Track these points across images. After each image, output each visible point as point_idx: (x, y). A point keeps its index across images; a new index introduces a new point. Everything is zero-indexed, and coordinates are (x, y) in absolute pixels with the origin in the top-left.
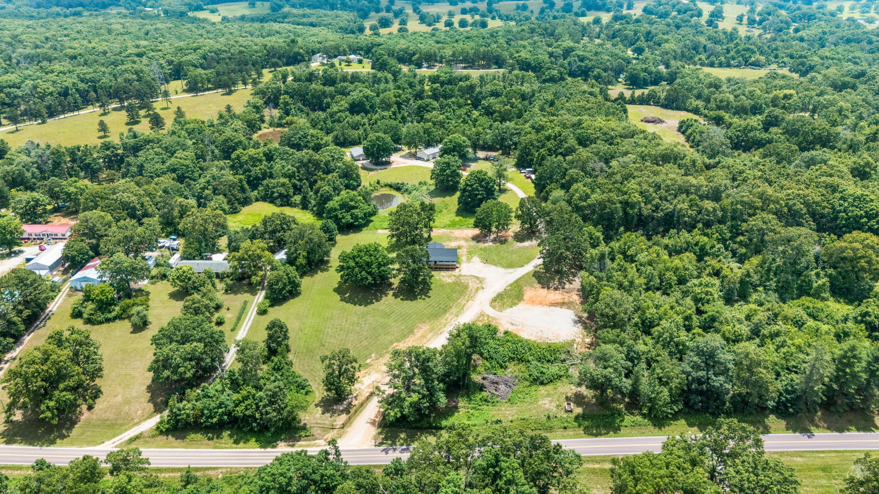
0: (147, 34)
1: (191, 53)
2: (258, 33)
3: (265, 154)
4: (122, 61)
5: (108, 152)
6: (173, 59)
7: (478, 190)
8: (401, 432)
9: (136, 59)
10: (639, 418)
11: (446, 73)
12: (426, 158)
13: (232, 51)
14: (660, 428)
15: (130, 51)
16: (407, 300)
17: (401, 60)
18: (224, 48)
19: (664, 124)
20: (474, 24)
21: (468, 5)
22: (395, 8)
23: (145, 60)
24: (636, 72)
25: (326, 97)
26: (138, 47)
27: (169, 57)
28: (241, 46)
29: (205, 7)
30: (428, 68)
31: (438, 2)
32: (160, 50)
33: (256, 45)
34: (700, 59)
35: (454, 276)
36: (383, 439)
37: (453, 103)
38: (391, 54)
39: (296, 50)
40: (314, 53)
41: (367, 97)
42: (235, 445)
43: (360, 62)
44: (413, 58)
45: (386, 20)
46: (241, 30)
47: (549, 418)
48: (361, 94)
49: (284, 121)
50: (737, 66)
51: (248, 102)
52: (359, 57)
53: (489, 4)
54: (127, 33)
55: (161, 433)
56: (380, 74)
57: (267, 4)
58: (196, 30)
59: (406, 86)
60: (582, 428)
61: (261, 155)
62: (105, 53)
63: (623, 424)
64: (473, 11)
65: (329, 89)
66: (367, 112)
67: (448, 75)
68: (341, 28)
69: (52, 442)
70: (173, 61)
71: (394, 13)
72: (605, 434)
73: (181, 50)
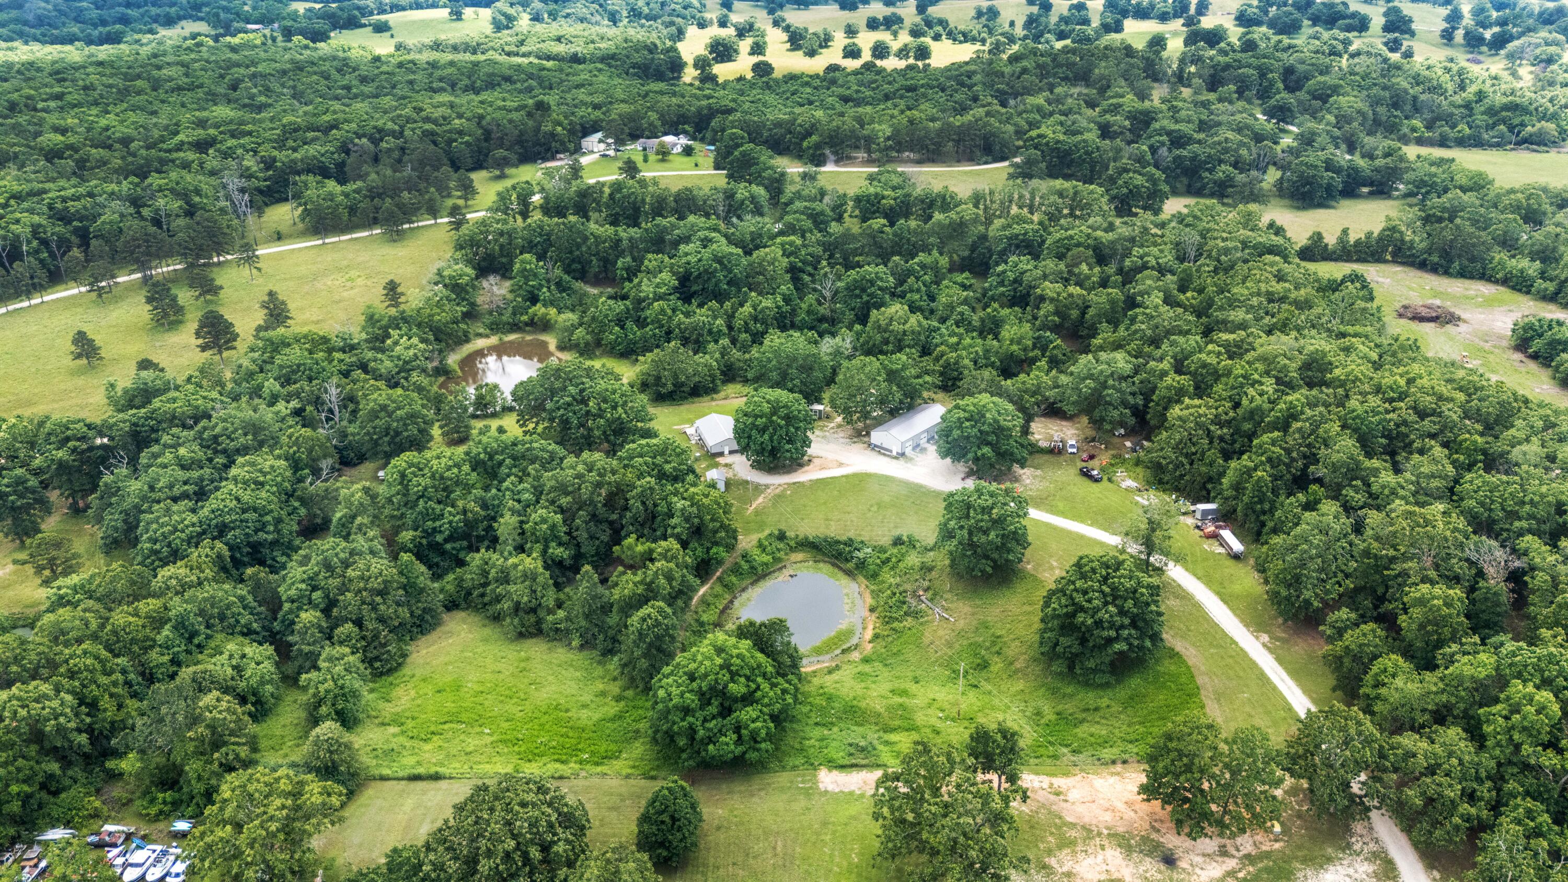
0: (234, 88)
1: (314, 140)
2: (466, 82)
3: (476, 465)
4: (163, 162)
5: (60, 454)
6: (275, 153)
9: (191, 156)
11: (894, 188)
12: (895, 450)
13: (408, 133)
15: (181, 137)
17: (779, 147)
18: (390, 125)
19: (1463, 328)
20: (903, 53)
21: (878, 10)
22: (735, 18)
23: (212, 160)
24: (1311, 172)
25: (621, 254)
26: (201, 123)
27: (266, 151)
28: (427, 119)
29: (364, 21)
30: (837, 162)
31: (816, 4)
32: (250, 133)
33: (460, 116)
34: (1414, 130)
37: (923, 266)
38: (754, 134)
39: (547, 127)
40: (587, 130)
41: (718, 260)
43: (688, 151)
44: (805, 144)
45: (724, 45)
46: (431, 75)
48: (706, 254)
49: (525, 318)
50: (1498, 145)
51: (439, 273)
52: (683, 141)
53: (921, 9)
54: (191, 88)
56: (742, 191)
57: (486, 13)
58: (338, 76)
59: (809, 224)
61: (466, 468)
62: (126, 141)
64: (891, 23)
65: (626, 233)
66: (720, 297)
67: (900, 192)
70: (274, 160)
71: (737, 29)
73: (295, 130)
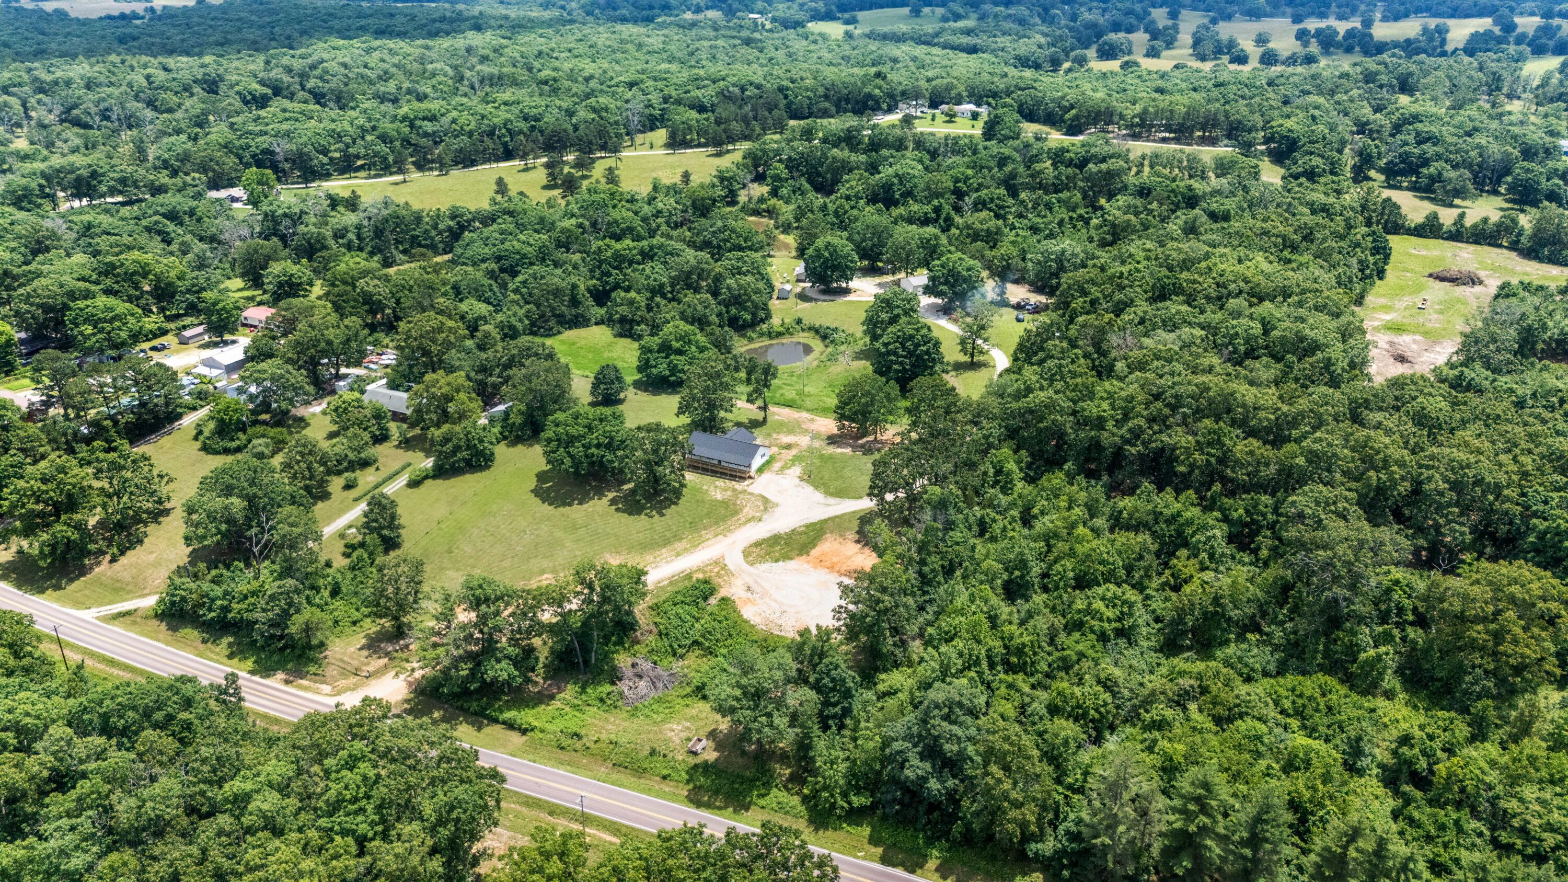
7: (895, 353)
8: (439, 709)
10: (796, 800)
14: (817, 830)
16: (624, 511)
19: (1473, 288)
35: (734, 490)
36: (405, 711)
37: (1060, 201)
41: (901, 178)
42: (225, 660)
43: (973, 117)
44: (1067, 116)
47: (653, 752)
52: (980, 109)
55: (156, 616)
60: (691, 786)
63: (762, 802)
68: (1018, 58)
69: (41, 591)
72: (719, 808)
